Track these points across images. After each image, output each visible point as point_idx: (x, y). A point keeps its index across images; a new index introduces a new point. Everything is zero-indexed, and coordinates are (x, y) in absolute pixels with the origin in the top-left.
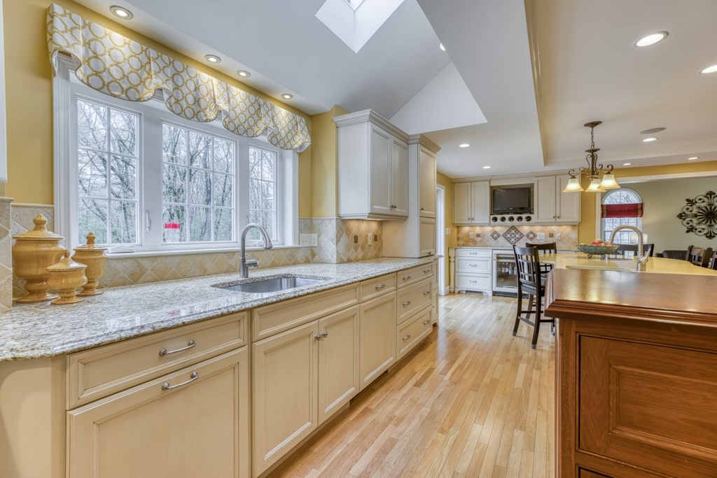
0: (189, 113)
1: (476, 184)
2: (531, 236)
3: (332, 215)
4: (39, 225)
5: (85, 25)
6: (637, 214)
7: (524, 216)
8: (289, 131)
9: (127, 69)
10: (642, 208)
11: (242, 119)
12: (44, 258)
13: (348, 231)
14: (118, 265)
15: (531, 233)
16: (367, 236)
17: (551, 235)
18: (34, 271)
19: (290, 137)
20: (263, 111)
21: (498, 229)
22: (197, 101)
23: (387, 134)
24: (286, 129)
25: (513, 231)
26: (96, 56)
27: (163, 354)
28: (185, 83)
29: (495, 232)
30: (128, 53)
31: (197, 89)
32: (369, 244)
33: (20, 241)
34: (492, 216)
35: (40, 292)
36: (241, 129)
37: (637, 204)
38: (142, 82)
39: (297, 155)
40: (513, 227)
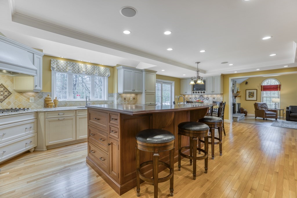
0: (77, 72)
1: (188, 80)
2: (207, 99)
3: (116, 93)
4: (48, 96)
5: (56, 61)
6: (278, 90)
7: (203, 91)
8: (104, 72)
9: (64, 66)
10: (280, 87)
11: (90, 71)
12: (49, 101)
13: (121, 97)
14: (62, 103)
15: (207, 97)
16: (130, 98)
17: (214, 98)
18: (47, 103)
19: (105, 73)
20: (95, 69)
21: (197, 96)
22: (79, 70)
23: (131, 71)
24: (103, 72)
25: (201, 97)
26: (58, 66)
27: (59, 114)
28: (76, 67)
29: (196, 97)
30: (64, 63)
31: (78, 67)
32: (131, 100)
33: (46, 98)
34: (193, 92)
35: (48, 106)
36: (90, 74)
37: (277, 85)
38: (67, 68)
39: (108, 78)
40: (201, 96)
